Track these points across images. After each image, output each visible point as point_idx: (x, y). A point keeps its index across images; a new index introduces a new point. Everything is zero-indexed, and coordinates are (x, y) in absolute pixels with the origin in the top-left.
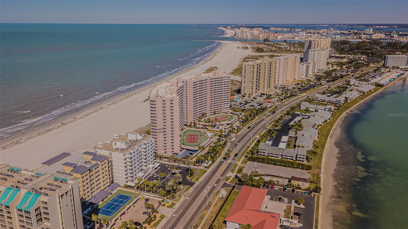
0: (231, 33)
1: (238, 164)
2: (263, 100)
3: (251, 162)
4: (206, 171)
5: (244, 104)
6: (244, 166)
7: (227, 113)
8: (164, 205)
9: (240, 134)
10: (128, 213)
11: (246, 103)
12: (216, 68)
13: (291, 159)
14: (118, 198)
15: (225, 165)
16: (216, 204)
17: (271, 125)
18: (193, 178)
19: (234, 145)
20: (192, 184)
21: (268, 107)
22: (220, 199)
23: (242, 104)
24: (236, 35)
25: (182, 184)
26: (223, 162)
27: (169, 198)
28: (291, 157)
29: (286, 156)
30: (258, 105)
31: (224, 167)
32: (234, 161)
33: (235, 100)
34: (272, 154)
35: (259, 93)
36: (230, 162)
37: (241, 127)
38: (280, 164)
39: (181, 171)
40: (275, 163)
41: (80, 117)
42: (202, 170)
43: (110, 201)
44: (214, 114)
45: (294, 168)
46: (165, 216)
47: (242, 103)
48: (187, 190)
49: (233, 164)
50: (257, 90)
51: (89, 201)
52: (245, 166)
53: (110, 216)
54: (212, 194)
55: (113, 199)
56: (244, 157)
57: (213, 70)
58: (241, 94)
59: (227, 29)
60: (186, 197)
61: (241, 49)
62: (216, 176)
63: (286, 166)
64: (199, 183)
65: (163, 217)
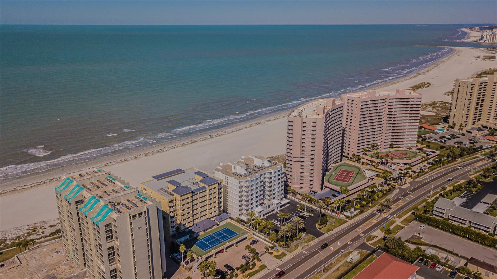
0: (476, 36)
1: (396, 221)
2: (483, 136)
3: (417, 223)
4: (347, 222)
5: (447, 139)
6: (404, 226)
7: (411, 149)
8: (272, 253)
9: (421, 180)
10: (226, 252)
11: (451, 137)
12: (428, 85)
13: (485, 231)
14: (222, 231)
15: (376, 219)
16: (338, 269)
17: (478, 174)
18: (324, 228)
19: (403, 193)
20: (318, 234)
21: (486, 147)
22: (346, 263)
23: (444, 139)
24: (482, 40)
25: (305, 232)
26: (377, 214)
27: (281, 246)
28: (486, 227)
29: (478, 225)
30: (469, 143)
31: (374, 221)
32: (392, 217)
33: (436, 131)
34: (456, 218)
35: (478, 125)
36: (385, 218)
37: (426, 170)
38: (463, 235)
39: (313, 215)
40: (454, 231)
41: (231, 132)
42: (341, 220)
43: (213, 234)
44: (390, 147)
45: (485, 245)
46: (267, 267)
47: (445, 137)
48: (309, 241)
49: (389, 221)
50: (477, 120)
51: (189, 228)
52: (406, 226)
53: (205, 251)
54: (339, 255)
55: (218, 232)
56: (410, 213)
57: (422, 86)
58: (448, 123)
59: (473, 30)
60: (304, 249)
61: (482, 59)
62: (356, 231)
63: (471, 240)
64: (329, 235)
65: (263, 267)
